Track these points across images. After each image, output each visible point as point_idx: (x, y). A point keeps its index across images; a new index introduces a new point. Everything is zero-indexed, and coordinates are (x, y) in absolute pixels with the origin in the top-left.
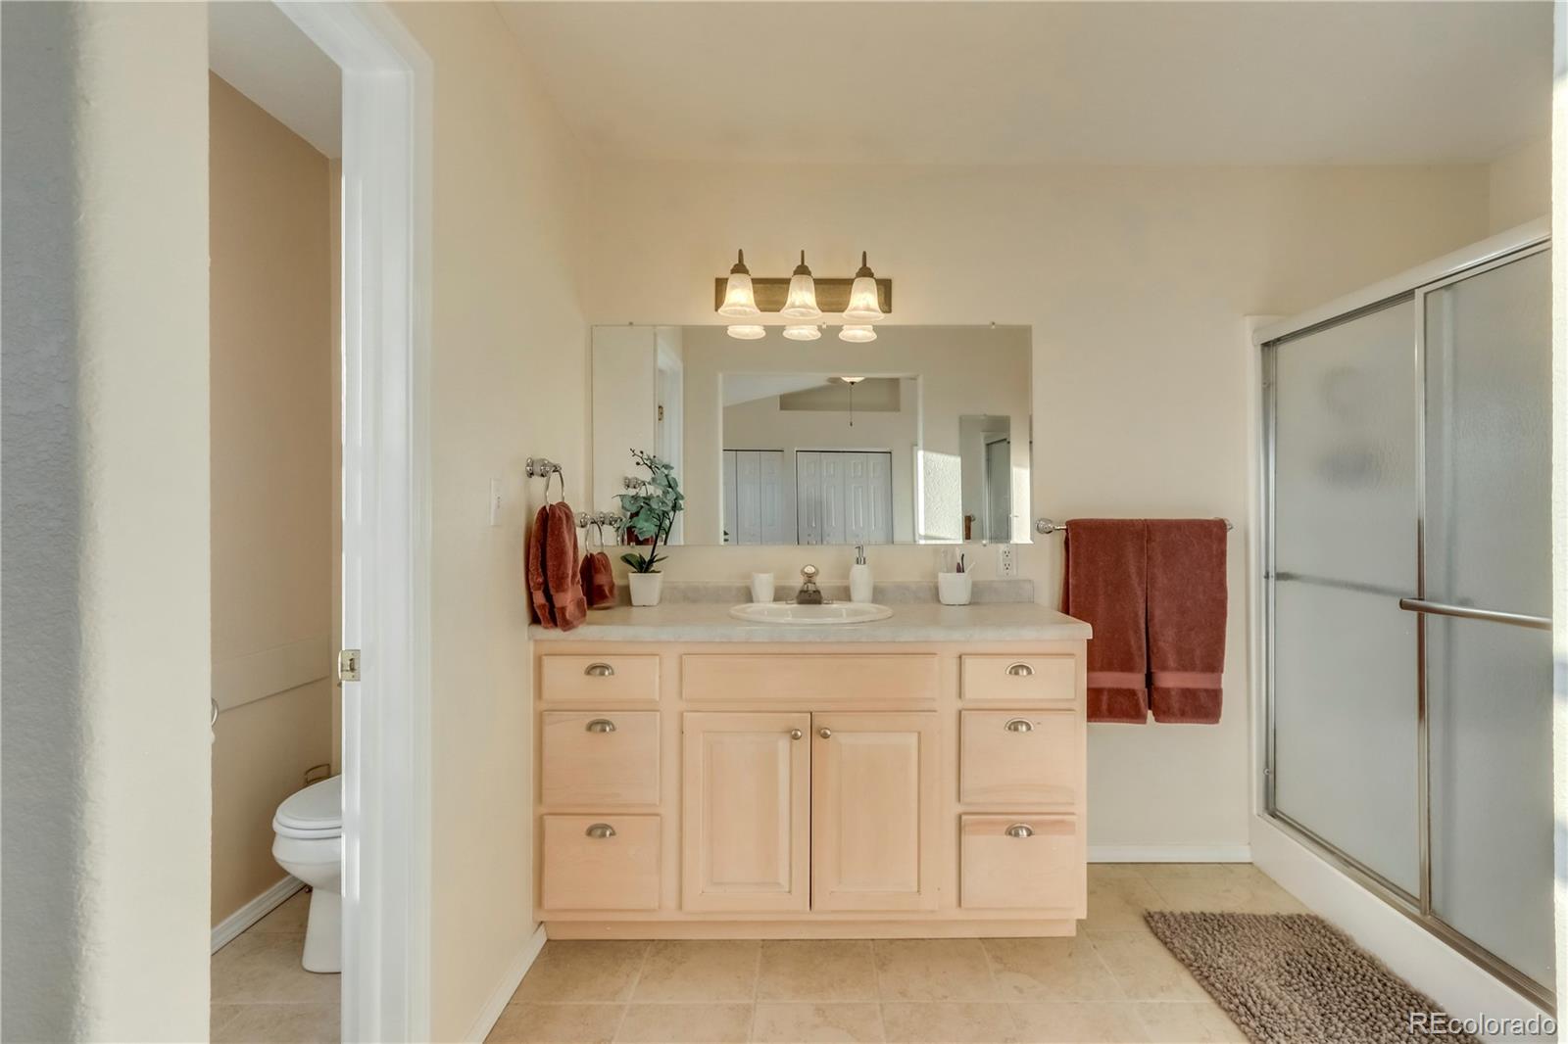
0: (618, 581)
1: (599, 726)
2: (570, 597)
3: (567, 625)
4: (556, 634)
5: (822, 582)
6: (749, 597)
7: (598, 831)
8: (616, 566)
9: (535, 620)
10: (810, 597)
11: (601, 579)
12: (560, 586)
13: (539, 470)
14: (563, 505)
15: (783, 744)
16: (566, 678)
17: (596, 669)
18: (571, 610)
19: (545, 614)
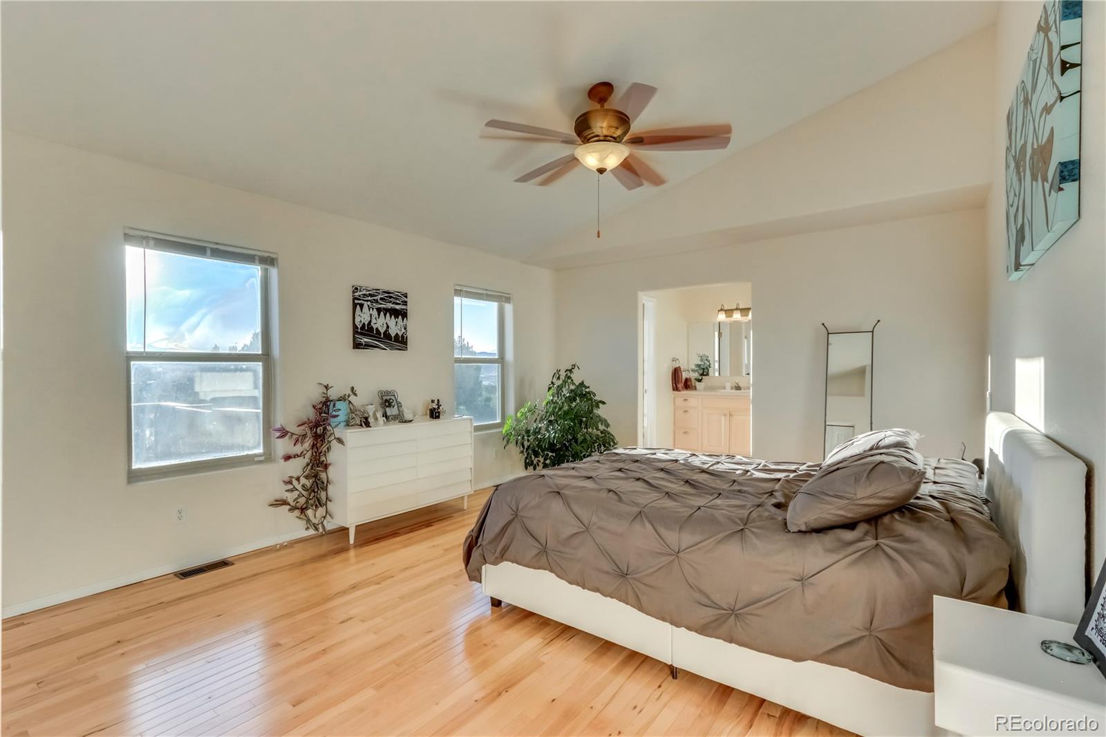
0: (693, 384)
1: (686, 411)
2: (680, 386)
3: (679, 391)
4: (677, 392)
5: (741, 385)
6: (725, 388)
7: (685, 433)
8: (693, 381)
9: (674, 390)
10: (738, 388)
11: (688, 383)
12: (678, 383)
13: (674, 360)
14: (679, 367)
15: (723, 418)
16: (679, 401)
17: (685, 400)
18: (680, 388)
19: (676, 389)
